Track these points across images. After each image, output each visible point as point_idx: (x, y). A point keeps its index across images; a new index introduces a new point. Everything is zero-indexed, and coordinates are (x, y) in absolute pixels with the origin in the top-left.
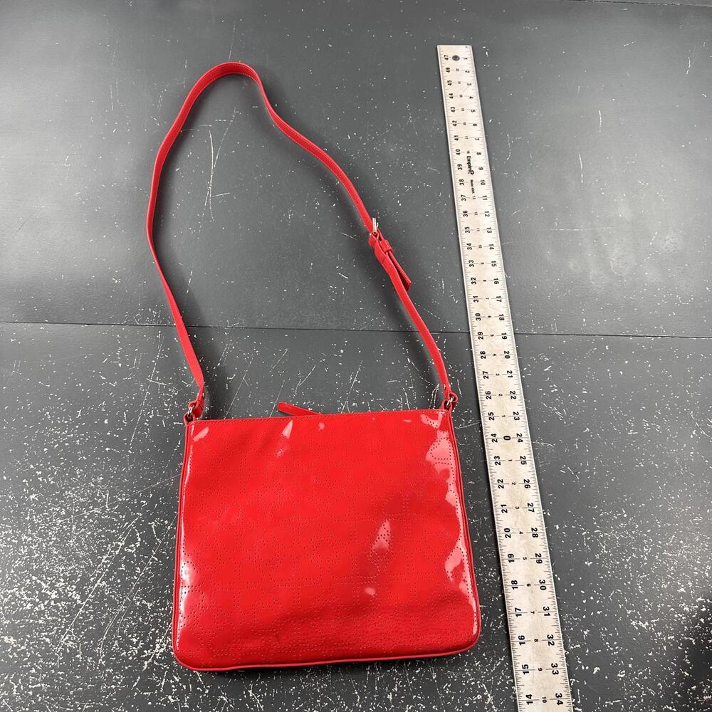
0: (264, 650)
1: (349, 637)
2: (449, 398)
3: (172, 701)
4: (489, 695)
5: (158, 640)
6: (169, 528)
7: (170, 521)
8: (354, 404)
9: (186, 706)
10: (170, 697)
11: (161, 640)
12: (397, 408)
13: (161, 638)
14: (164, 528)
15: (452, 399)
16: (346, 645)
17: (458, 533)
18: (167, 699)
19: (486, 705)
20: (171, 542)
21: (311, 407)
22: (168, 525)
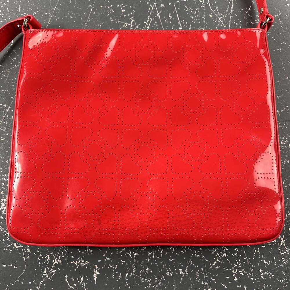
0: (86, 231)
1: (163, 225)
2: (266, 18)
3: (17, 247)
4: (282, 239)
5: (2, 200)
6: (7, 110)
7: (8, 105)
8: (162, 5)
9: (28, 251)
10: (15, 244)
11: (5, 200)
12: (200, 8)
13: (5, 198)
14: (3, 110)
15: (268, 19)
16: (160, 231)
17: (270, 139)
18: (13, 246)
19: (280, 246)
20: (9, 121)
21: (123, 8)
22: (7, 108)
